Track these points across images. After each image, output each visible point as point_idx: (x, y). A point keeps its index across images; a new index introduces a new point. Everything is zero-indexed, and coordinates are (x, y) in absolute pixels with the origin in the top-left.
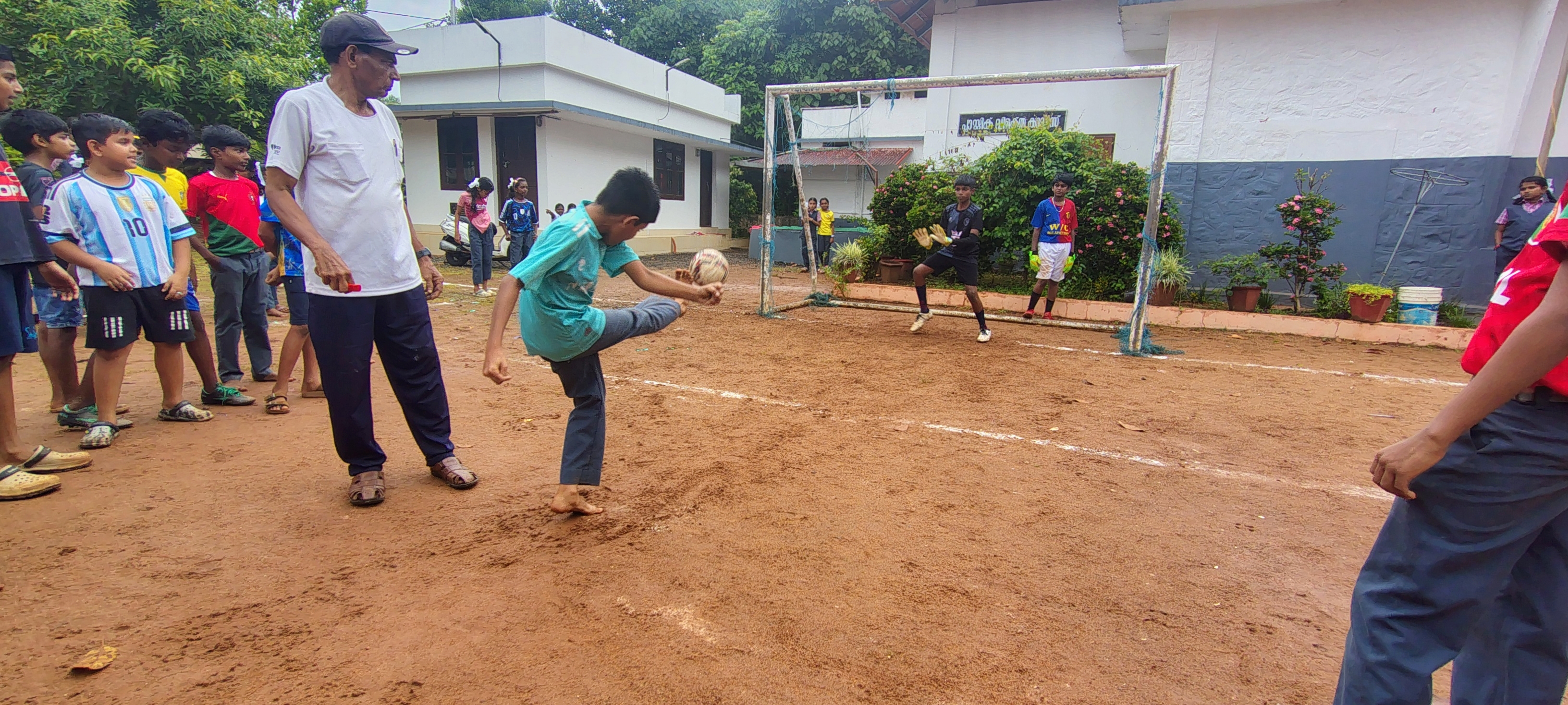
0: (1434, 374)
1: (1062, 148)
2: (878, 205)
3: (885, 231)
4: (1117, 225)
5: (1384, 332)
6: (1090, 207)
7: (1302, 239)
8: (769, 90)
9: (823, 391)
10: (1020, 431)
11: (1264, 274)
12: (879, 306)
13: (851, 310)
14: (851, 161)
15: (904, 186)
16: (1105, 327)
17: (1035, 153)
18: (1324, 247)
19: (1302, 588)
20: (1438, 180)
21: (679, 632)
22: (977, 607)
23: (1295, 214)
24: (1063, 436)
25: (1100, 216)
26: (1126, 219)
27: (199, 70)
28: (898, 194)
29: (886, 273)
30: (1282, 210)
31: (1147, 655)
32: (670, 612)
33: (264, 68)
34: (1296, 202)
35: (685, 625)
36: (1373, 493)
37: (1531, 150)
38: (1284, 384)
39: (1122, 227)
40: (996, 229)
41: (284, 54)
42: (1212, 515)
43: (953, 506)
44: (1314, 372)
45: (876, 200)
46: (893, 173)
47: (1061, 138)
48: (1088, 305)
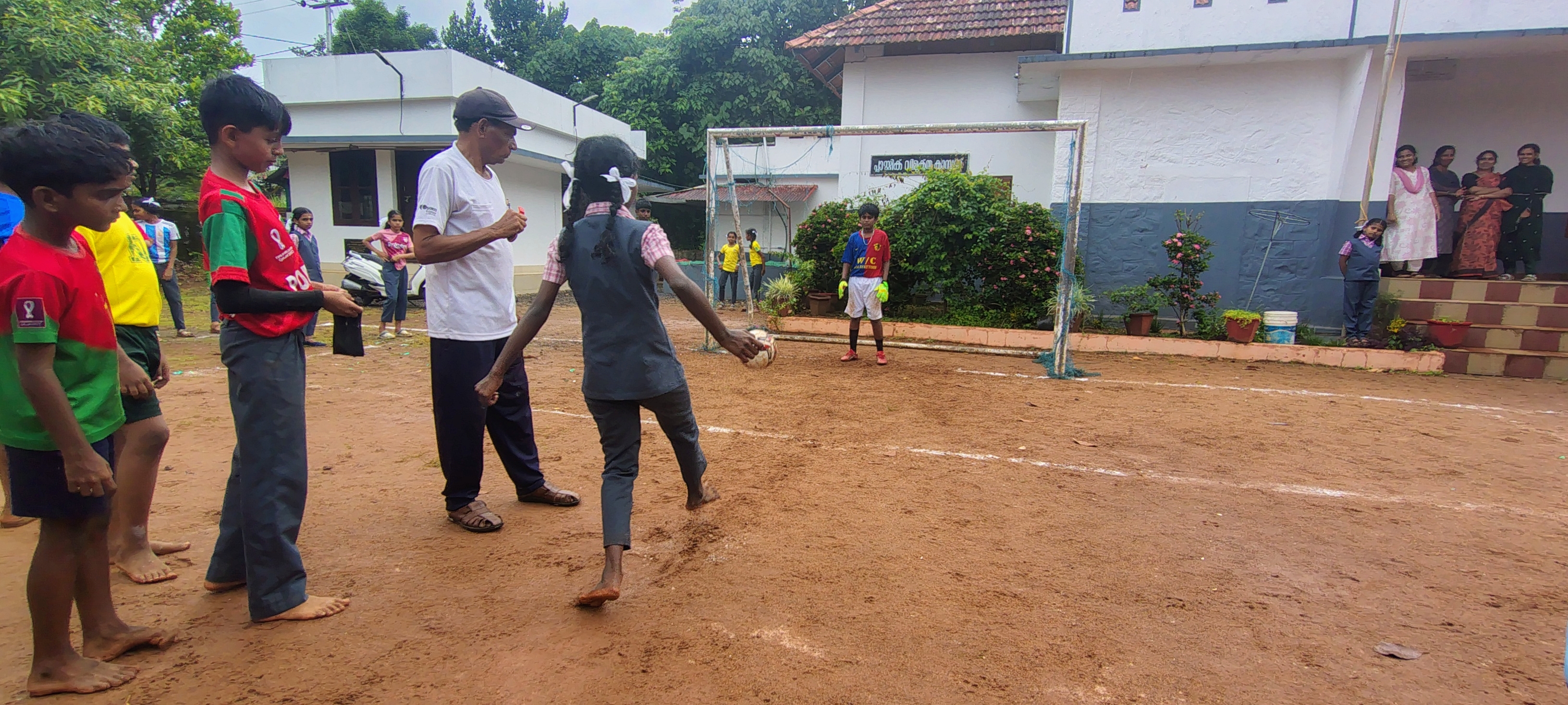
0: (1304, 386)
1: (974, 189)
2: (801, 242)
3: (812, 266)
4: (1027, 260)
5: (1255, 351)
6: (1002, 243)
7: (1184, 271)
8: (710, 133)
9: (802, 422)
10: (994, 451)
11: (1155, 302)
12: (815, 338)
13: (790, 344)
14: (760, 197)
15: (826, 223)
16: (1025, 353)
17: (952, 194)
18: (1201, 278)
19: (1275, 570)
20: (1287, 220)
21: (785, 651)
22: (1030, 607)
23: (1178, 250)
24: (1031, 453)
25: (1012, 251)
26: (1035, 254)
27: (51, 94)
28: (821, 231)
29: (814, 306)
30: (1167, 246)
31: (1180, 634)
32: (768, 634)
33: (127, 94)
34: (1179, 239)
35: (787, 643)
36: (1295, 489)
37: (1355, 195)
38: (1191, 400)
39: (1032, 262)
40: (919, 264)
41: (149, 78)
42: (1181, 516)
43: (969, 522)
44: (1212, 388)
45: (800, 237)
46: (814, 211)
47: (973, 180)
48: (1007, 333)
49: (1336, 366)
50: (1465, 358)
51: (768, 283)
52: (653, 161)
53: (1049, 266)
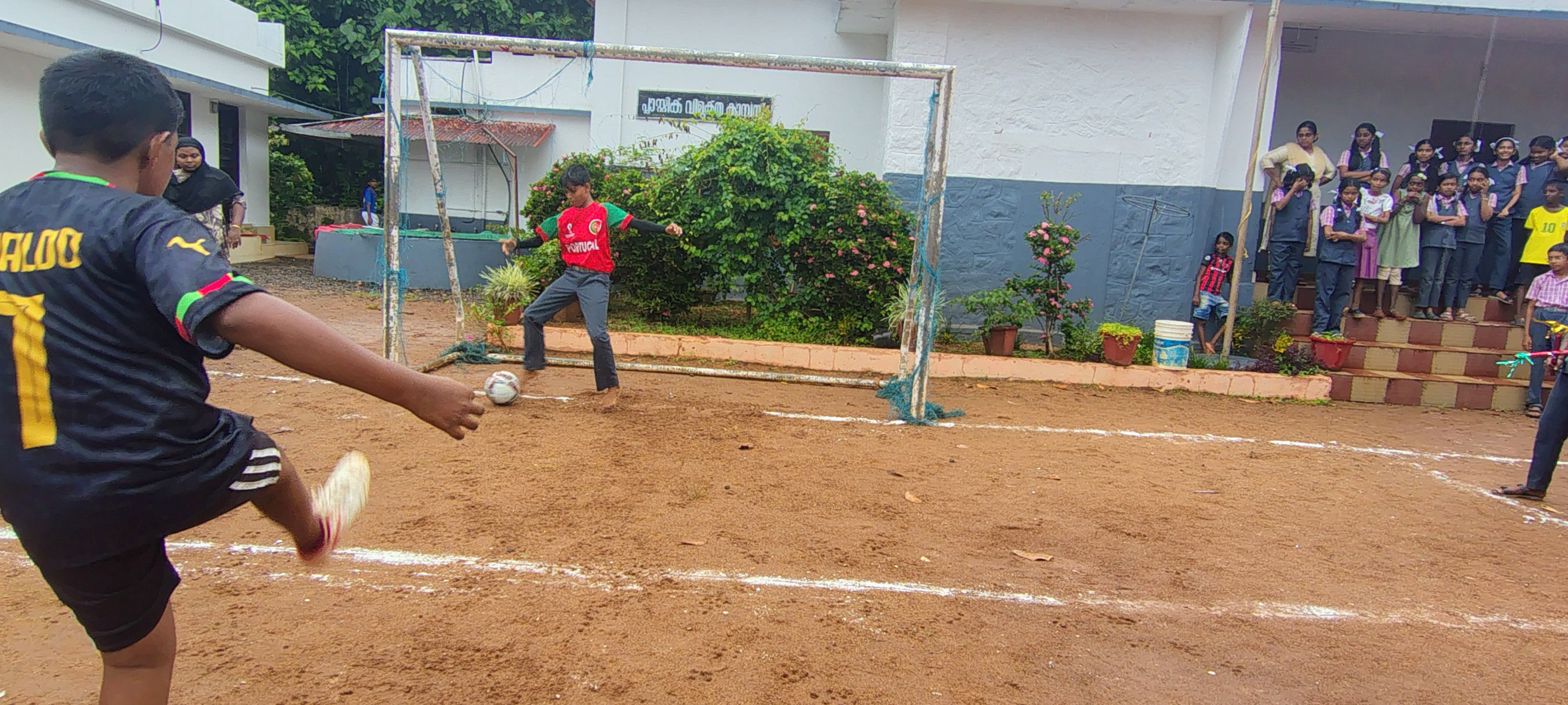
4: (861, 251)
6: (829, 227)
7: (1048, 271)
11: (1020, 312)
14: (471, 135)
16: (864, 381)
17: (756, 154)
18: (1067, 279)
23: (1045, 244)
25: (842, 238)
26: (871, 243)
34: (1044, 229)
39: (867, 253)
45: (535, 203)
47: (785, 136)
49: (1222, 394)
50: (1349, 382)
51: (488, 272)
52: (297, 71)
53: (888, 259)
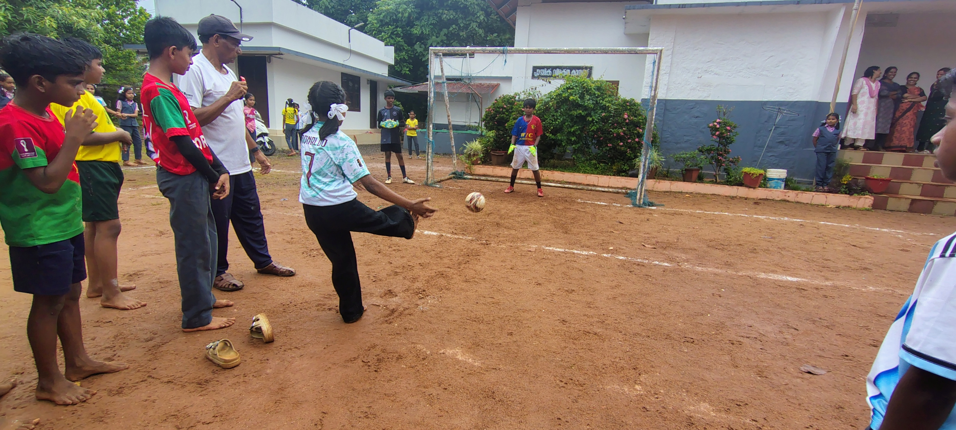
0: (786, 215)
1: (594, 89)
2: (488, 119)
3: (493, 134)
4: (624, 134)
5: (759, 193)
6: (610, 123)
7: (720, 143)
8: (432, 50)
9: (481, 230)
10: (594, 250)
11: (701, 162)
12: (494, 179)
13: (478, 182)
14: (464, 90)
15: (503, 108)
16: (620, 191)
17: (580, 91)
18: (730, 147)
19: (750, 323)
20: (785, 113)
21: (458, 362)
22: (604, 340)
23: (717, 130)
24: (616, 251)
25: (616, 128)
26: (630, 131)
27: (22, 15)
28: (499, 113)
29: (494, 159)
30: (711, 127)
31: (689, 358)
32: (449, 352)
33: (70, 16)
34: (717, 123)
35: (459, 357)
36: (770, 276)
37: (828, 99)
38: (718, 222)
39: (627, 135)
40: (558, 134)
41: (83, 6)
42: (700, 290)
43: (574, 290)
44: (730, 215)
45: (487, 116)
46: (496, 100)
47: (594, 83)
48: (610, 178)
49: (807, 203)
50: (886, 200)
51: (466, 144)
52: (398, 66)
53: (638, 138)
